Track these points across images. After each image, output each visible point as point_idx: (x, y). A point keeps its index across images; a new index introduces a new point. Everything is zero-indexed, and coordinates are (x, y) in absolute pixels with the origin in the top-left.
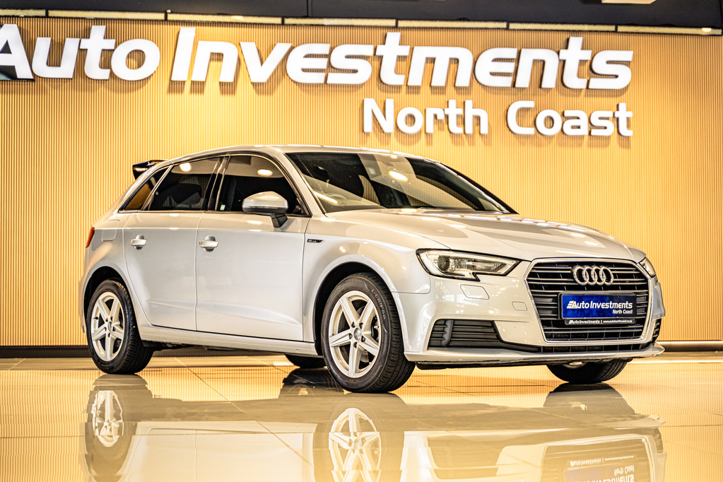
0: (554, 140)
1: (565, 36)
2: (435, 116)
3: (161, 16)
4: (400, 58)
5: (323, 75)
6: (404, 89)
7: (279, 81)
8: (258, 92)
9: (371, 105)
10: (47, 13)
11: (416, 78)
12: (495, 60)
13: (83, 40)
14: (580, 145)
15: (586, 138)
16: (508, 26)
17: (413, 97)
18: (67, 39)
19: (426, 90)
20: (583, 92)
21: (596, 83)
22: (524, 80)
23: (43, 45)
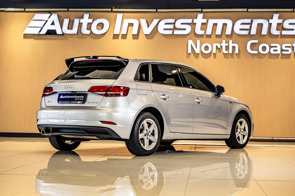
0: (267, 56)
1: (272, 13)
2: (217, 46)
3: (110, 10)
4: (203, 24)
5: (172, 31)
6: (205, 36)
7: (155, 34)
8: (147, 38)
9: (190, 42)
10: (68, 10)
11: (209, 32)
12: (242, 24)
13: (81, 19)
14: (278, 58)
15: (280, 55)
16: (248, 10)
17: (208, 39)
18: (75, 19)
19: (213, 36)
20: (279, 36)
21: (284, 33)
22: (253, 32)
23: (66, 22)
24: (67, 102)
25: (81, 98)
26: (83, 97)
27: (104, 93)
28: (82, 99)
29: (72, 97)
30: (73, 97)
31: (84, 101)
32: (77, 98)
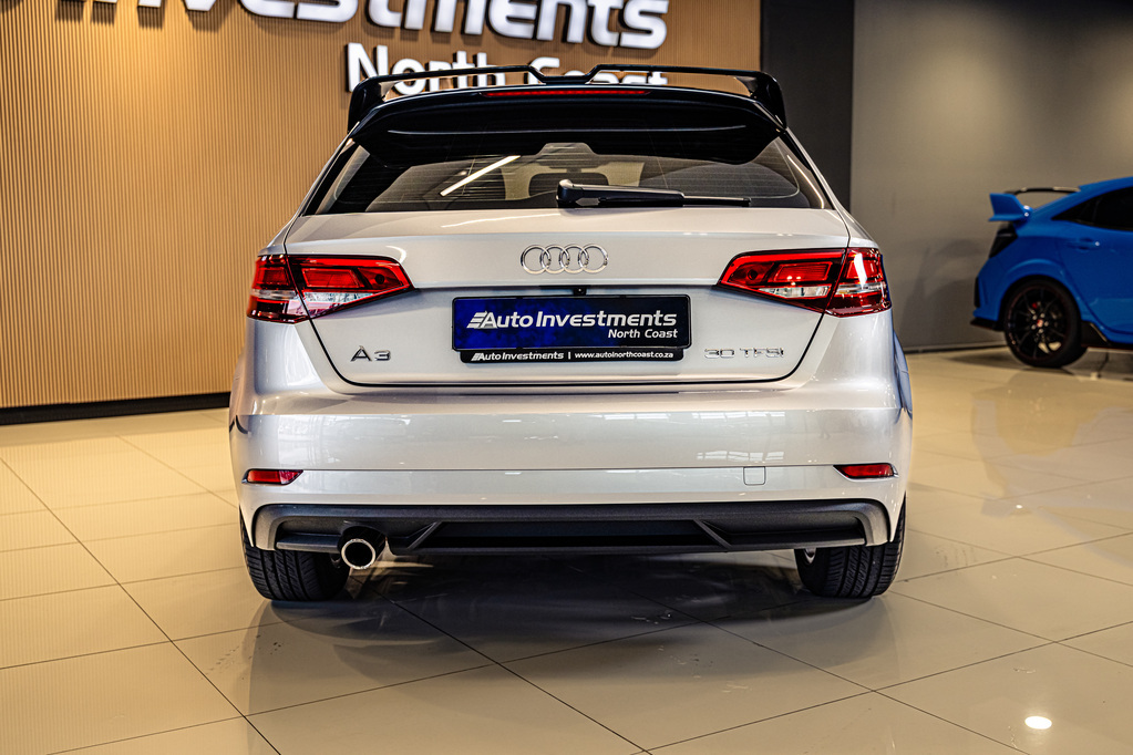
5: (292, 4)
6: (397, 33)
8: (197, 26)
9: (357, 53)
11: (415, 18)
12: (514, 1)
17: (409, 45)
19: (426, 37)
20: (611, 51)
21: (629, 40)
22: (547, 29)
24: (544, 356)
25: (654, 327)
26: (671, 319)
27: (819, 291)
28: (663, 334)
29: (574, 321)
30: (589, 320)
31: (678, 343)
32: (620, 328)
